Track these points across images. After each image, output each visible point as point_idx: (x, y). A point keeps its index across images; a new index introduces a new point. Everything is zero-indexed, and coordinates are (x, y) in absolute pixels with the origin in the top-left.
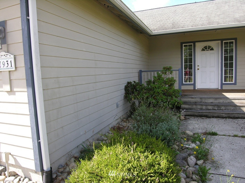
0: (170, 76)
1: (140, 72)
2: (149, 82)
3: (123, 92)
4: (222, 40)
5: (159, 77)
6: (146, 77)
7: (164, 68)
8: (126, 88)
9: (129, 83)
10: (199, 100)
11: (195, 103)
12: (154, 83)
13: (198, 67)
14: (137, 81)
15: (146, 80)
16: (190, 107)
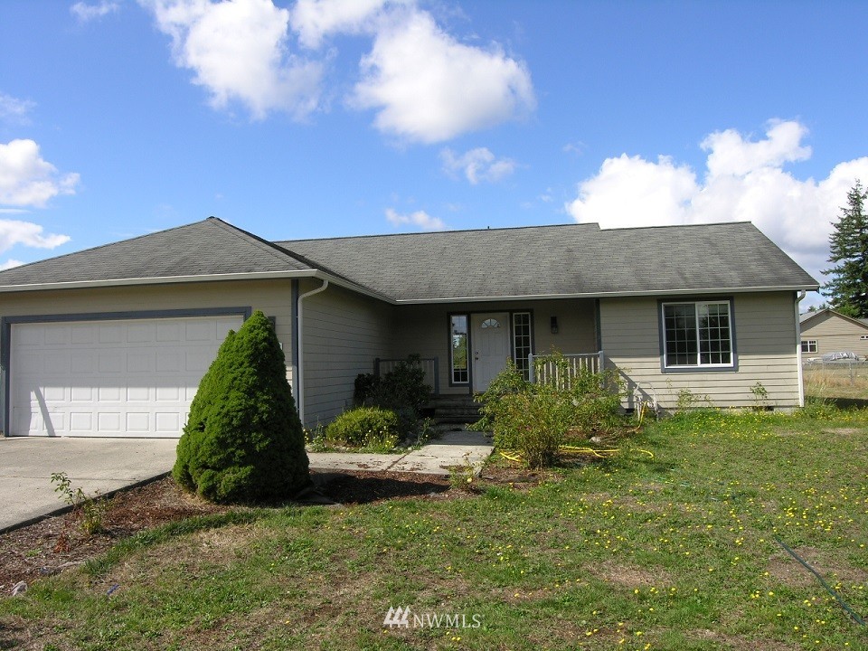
0: (417, 367)
1: (377, 362)
2: (389, 375)
3: (353, 387)
4: (511, 312)
5: (403, 367)
6: (386, 368)
7: (410, 356)
8: (357, 382)
9: (360, 376)
10: (461, 403)
11: (456, 407)
12: (396, 376)
13: (477, 356)
14: (372, 373)
15: (386, 373)
16: (447, 411)
